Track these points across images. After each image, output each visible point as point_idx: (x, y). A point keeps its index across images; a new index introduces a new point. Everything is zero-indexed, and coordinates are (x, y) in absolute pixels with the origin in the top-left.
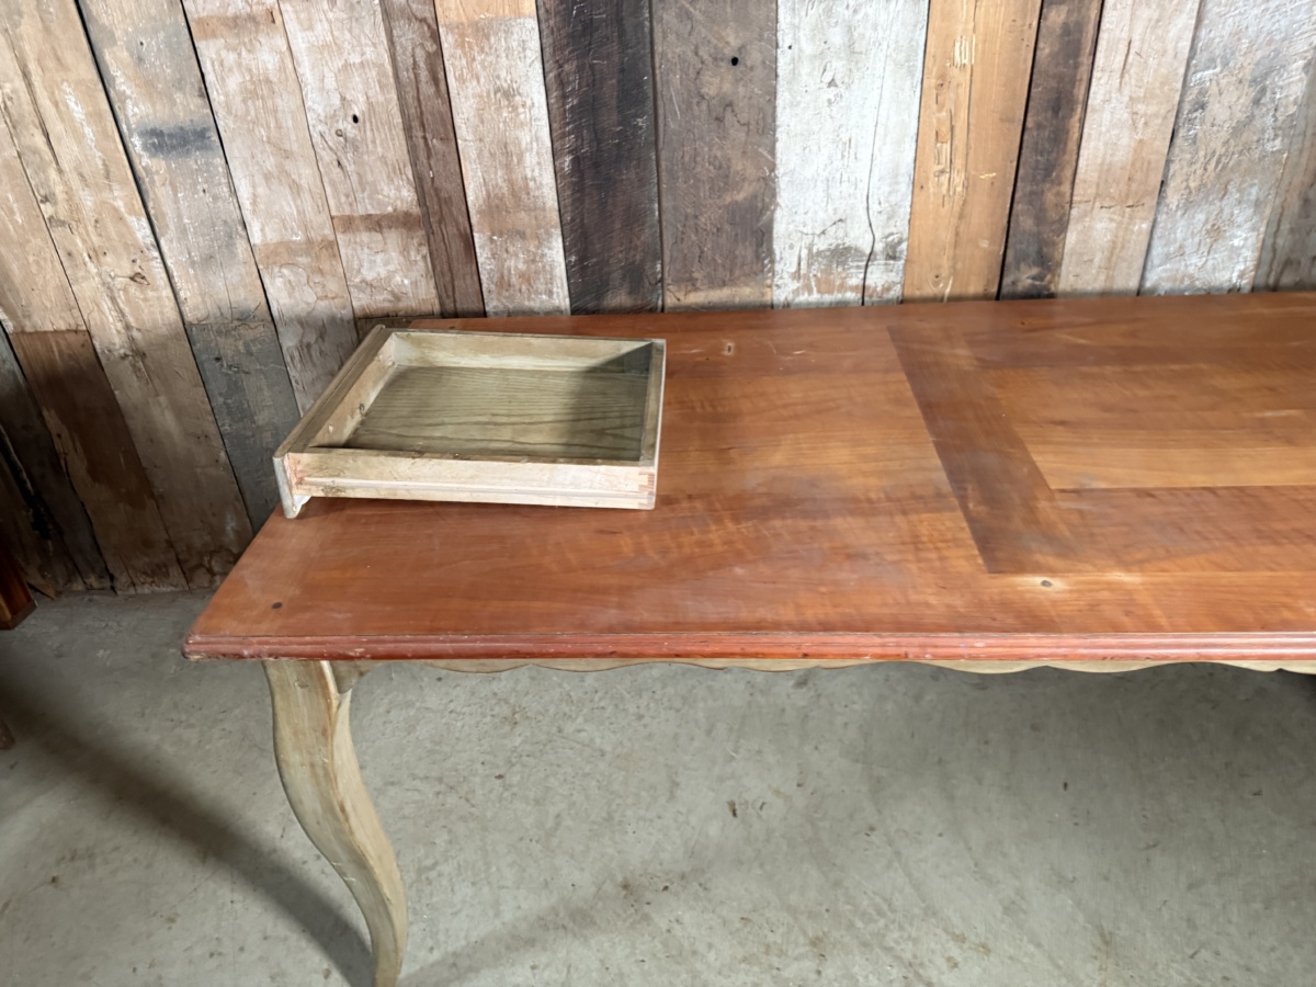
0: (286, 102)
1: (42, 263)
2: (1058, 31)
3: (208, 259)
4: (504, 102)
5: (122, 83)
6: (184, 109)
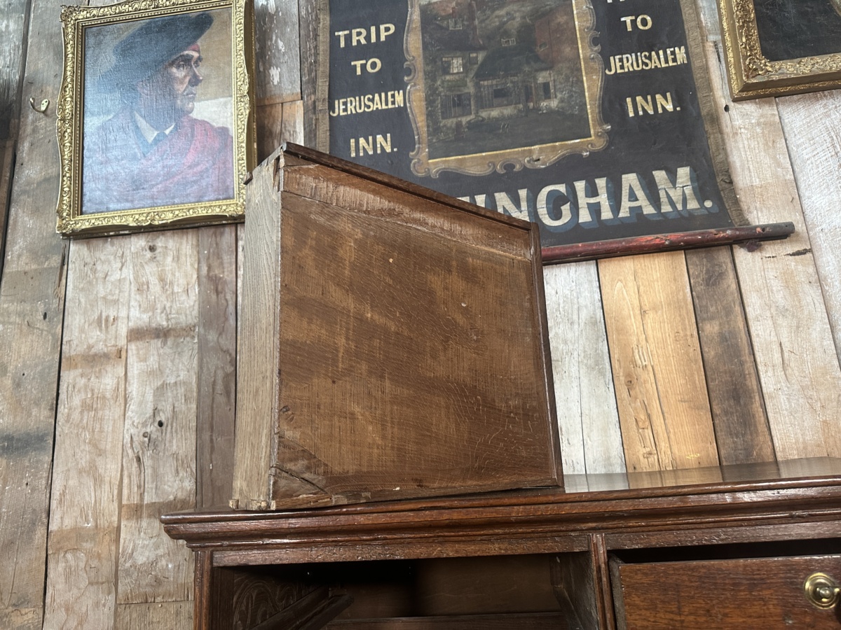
0: (112, 413)
2: (717, 339)
6: (37, 419)
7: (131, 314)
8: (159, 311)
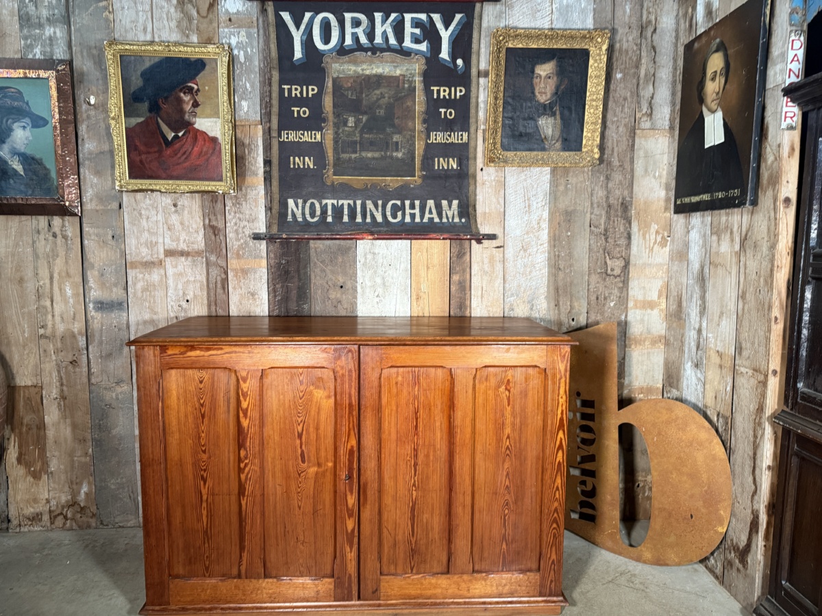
0: (159, 294)
1: (30, 355)
2: (457, 283)
3: (109, 355)
4: (251, 297)
5: (92, 283)
6: (117, 293)
7: (165, 242)
8: (182, 241)
